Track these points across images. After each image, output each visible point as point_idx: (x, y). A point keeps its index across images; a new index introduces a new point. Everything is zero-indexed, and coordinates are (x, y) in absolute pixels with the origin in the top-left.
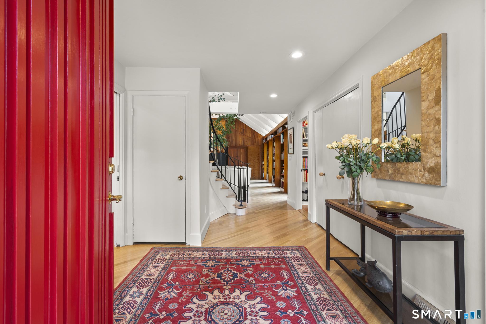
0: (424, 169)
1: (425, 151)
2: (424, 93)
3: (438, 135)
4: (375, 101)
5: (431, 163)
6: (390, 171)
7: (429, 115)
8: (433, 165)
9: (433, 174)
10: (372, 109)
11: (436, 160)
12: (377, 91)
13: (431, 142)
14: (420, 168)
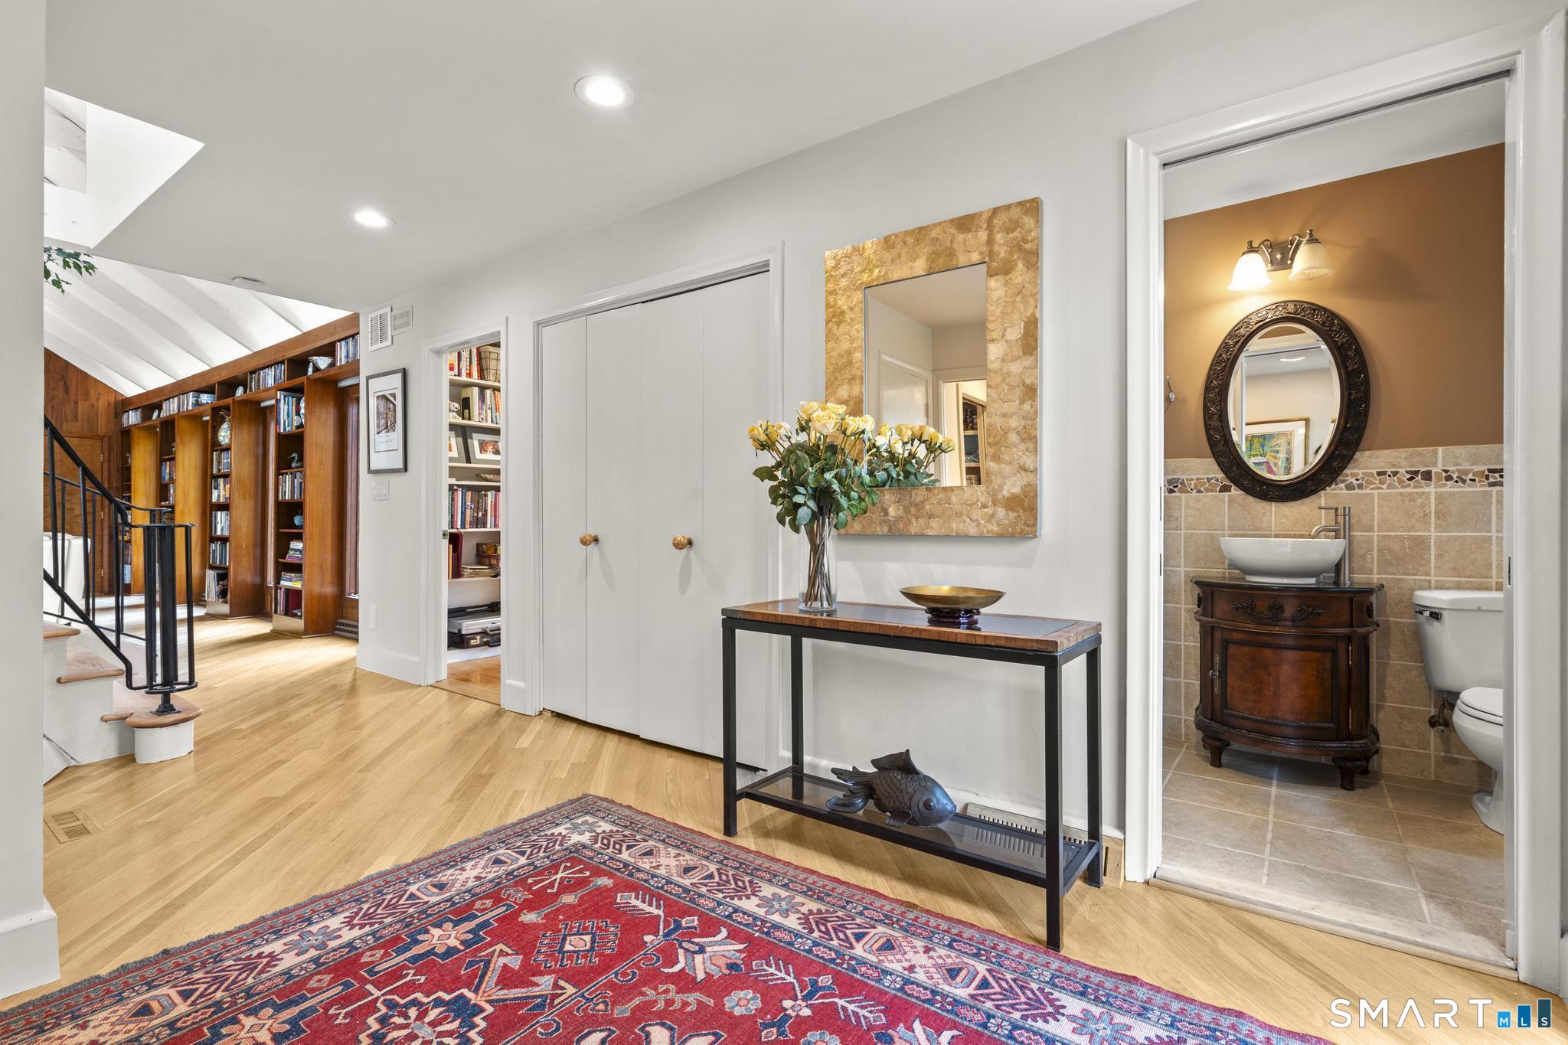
0: (995, 502)
1: (996, 458)
2: (994, 322)
3: (1030, 422)
4: (839, 323)
5: (1013, 486)
6: (892, 511)
7: (1008, 374)
8: (1016, 490)
9: (1018, 512)
10: (827, 342)
11: (1026, 480)
12: (848, 297)
13: (1013, 437)
14: (983, 499)
